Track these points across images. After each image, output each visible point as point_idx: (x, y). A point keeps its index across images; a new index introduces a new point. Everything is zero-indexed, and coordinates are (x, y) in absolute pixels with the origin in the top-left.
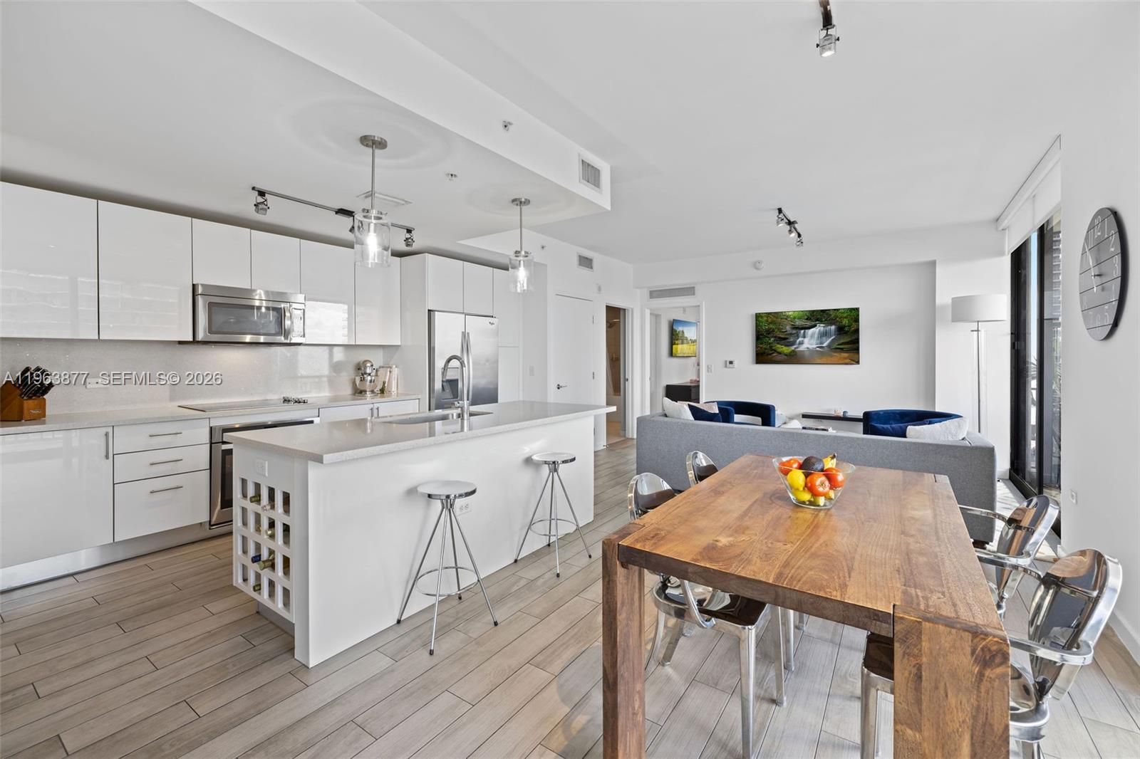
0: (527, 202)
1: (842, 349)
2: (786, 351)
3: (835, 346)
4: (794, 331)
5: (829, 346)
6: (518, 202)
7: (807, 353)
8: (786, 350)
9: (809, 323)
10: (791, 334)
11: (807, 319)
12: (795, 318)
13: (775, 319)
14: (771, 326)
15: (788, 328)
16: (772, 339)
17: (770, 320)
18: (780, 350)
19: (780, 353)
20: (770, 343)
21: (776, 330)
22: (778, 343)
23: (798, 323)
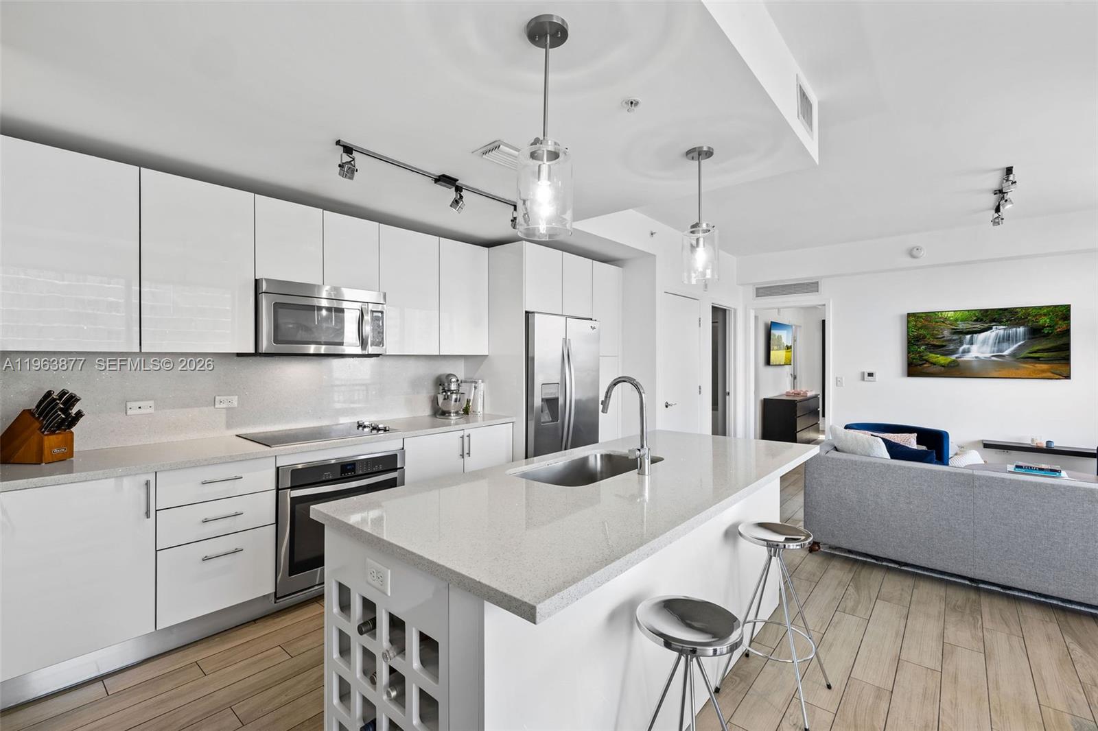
0: (709, 154)
1: (1038, 358)
2: (942, 362)
3: (1025, 353)
4: (955, 337)
5: (1013, 355)
6: (699, 154)
7: (975, 364)
8: (942, 360)
9: (979, 326)
10: (950, 341)
11: (976, 321)
12: (956, 320)
13: (927, 323)
14: (922, 332)
15: (946, 333)
16: (923, 347)
17: (919, 324)
18: (934, 360)
19: (934, 364)
20: (920, 352)
21: (928, 337)
22: (930, 352)
23: (961, 326)
